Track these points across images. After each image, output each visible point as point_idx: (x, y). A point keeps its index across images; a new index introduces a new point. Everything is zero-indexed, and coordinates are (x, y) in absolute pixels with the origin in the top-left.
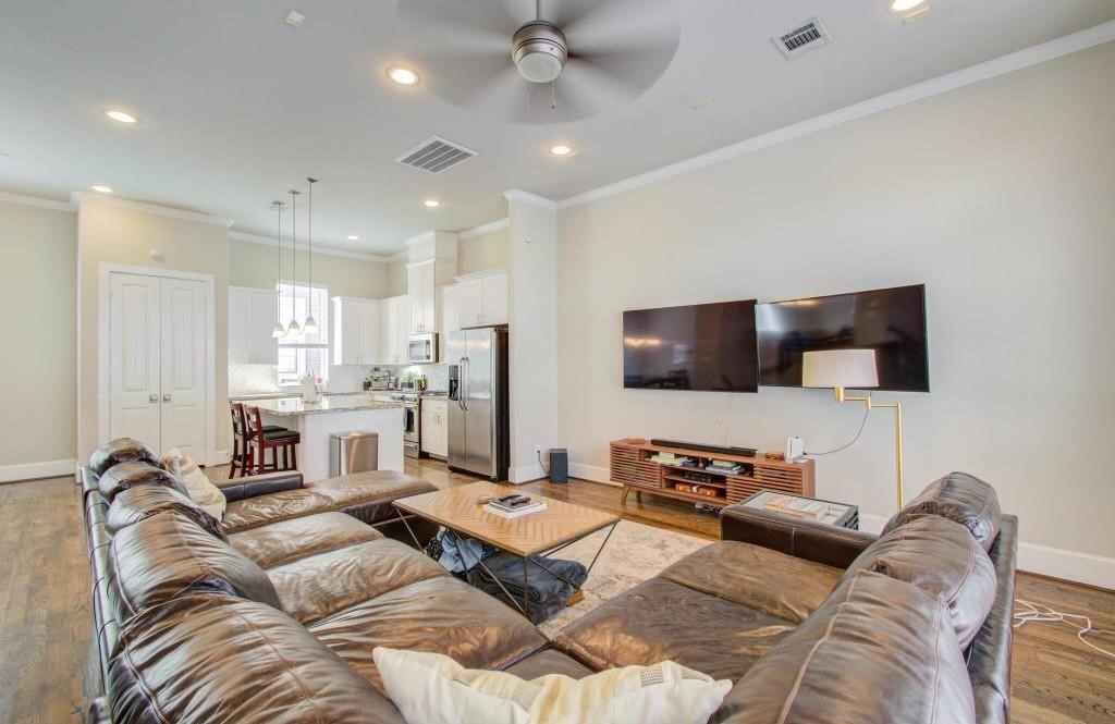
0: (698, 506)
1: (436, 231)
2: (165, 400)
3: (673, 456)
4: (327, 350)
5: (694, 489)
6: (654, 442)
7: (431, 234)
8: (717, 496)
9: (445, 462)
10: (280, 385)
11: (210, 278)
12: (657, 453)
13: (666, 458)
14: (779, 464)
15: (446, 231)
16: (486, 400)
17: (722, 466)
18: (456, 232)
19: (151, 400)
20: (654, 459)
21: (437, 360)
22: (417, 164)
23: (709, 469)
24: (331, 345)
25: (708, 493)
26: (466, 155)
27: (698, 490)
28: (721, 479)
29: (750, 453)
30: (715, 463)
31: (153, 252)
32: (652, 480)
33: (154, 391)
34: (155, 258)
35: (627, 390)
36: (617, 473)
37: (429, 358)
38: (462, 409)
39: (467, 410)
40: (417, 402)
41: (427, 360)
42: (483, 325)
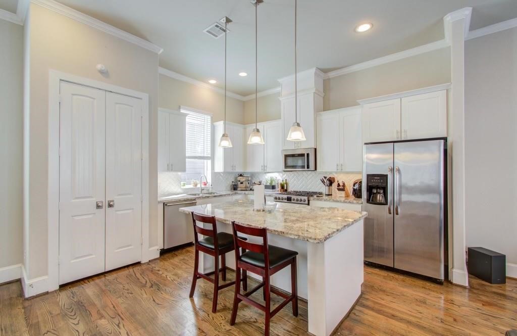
1: (316, 68)
2: (110, 206)
4: (209, 162)
7: (314, 70)
10: (182, 187)
11: (145, 96)
15: (321, 70)
18: (326, 71)
19: (98, 207)
21: (315, 169)
24: (212, 158)
31: (99, 67)
33: (100, 198)
34: (101, 72)
37: (308, 167)
38: (390, 213)
39: (397, 214)
40: (307, 202)
41: (306, 169)
42: (403, 139)
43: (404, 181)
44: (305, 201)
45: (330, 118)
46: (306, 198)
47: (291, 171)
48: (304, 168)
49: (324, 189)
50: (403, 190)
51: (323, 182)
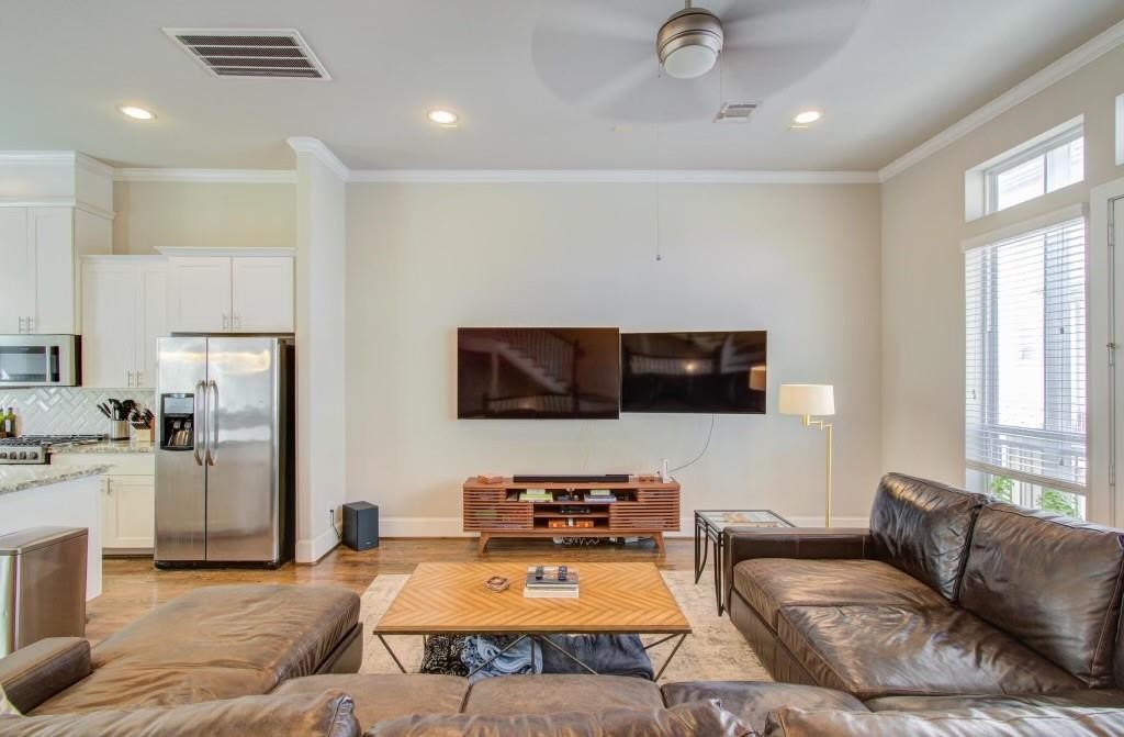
0: (557, 541)
1: (79, 154)
3: (543, 492)
5: (571, 523)
6: (517, 479)
7: (71, 156)
8: (596, 525)
9: (151, 557)
12: (524, 491)
13: (536, 495)
14: (656, 485)
15: (98, 159)
16: (261, 443)
17: (600, 495)
18: (115, 164)
20: (523, 498)
21: (79, 382)
22: (202, 51)
23: (588, 500)
25: (587, 525)
26: (316, 74)
27: (575, 524)
28: (604, 508)
29: (625, 479)
30: (592, 493)
32: (523, 522)
35: (464, 421)
36: (471, 521)
37: (56, 377)
38: (200, 463)
39: (211, 464)
40: (41, 459)
41: (48, 381)
42: (234, 331)
43: (221, 405)
44: (36, 457)
45: (110, 269)
46: (38, 450)
47: (28, 387)
48: (44, 380)
49: (110, 426)
50: (221, 422)
51: (105, 410)
